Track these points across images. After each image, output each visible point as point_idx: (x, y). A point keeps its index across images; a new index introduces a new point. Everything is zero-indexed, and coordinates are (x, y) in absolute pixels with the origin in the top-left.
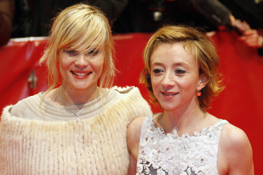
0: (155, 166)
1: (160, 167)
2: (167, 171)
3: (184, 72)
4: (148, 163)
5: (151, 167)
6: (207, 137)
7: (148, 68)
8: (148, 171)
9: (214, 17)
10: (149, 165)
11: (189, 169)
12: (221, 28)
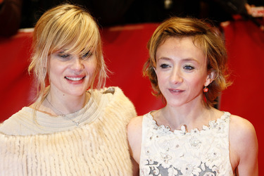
0: (165, 166)
1: (171, 166)
2: (179, 169)
3: (193, 68)
4: (156, 163)
5: (160, 167)
6: (216, 130)
7: (154, 61)
8: (157, 172)
9: (230, 4)
10: (158, 165)
11: (203, 164)
12: (237, 17)
